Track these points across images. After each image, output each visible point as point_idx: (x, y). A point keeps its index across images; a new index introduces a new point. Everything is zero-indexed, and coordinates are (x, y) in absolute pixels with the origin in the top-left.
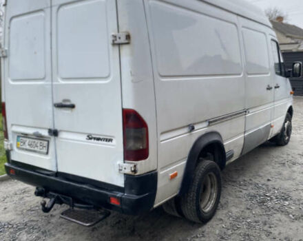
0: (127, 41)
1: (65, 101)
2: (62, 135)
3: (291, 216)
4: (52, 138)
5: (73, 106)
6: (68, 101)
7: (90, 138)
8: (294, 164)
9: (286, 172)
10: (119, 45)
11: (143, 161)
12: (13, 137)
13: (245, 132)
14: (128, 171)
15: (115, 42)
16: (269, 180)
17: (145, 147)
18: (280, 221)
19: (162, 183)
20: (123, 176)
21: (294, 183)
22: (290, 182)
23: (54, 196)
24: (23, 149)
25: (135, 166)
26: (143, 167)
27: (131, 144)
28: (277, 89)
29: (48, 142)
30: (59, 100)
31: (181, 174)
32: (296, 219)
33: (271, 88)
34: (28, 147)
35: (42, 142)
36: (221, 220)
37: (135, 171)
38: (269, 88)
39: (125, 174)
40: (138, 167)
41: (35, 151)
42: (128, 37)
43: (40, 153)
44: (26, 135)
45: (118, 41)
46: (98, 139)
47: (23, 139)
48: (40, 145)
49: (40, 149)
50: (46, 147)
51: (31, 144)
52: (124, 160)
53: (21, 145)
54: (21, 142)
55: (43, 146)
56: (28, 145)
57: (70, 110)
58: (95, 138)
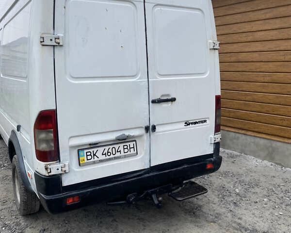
4: (146, 137)
5: (173, 100)
6: (168, 95)
7: (187, 124)
14: (219, 140)
15: (214, 47)
20: (213, 145)
27: (218, 121)
29: (136, 142)
30: (157, 96)
34: (104, 157)
35: (127, 144)
46: (195, 123)
47: (91, 150)
48: (124, 149)
49: (124, 153)
50: (134, 147)
51: (108, 152)
52: (215, 132)
53: (88, 160)
54: (87, 156)
55: (128, 148)
56: (103, 154)
57: (169, 104)
58: (192, 123)
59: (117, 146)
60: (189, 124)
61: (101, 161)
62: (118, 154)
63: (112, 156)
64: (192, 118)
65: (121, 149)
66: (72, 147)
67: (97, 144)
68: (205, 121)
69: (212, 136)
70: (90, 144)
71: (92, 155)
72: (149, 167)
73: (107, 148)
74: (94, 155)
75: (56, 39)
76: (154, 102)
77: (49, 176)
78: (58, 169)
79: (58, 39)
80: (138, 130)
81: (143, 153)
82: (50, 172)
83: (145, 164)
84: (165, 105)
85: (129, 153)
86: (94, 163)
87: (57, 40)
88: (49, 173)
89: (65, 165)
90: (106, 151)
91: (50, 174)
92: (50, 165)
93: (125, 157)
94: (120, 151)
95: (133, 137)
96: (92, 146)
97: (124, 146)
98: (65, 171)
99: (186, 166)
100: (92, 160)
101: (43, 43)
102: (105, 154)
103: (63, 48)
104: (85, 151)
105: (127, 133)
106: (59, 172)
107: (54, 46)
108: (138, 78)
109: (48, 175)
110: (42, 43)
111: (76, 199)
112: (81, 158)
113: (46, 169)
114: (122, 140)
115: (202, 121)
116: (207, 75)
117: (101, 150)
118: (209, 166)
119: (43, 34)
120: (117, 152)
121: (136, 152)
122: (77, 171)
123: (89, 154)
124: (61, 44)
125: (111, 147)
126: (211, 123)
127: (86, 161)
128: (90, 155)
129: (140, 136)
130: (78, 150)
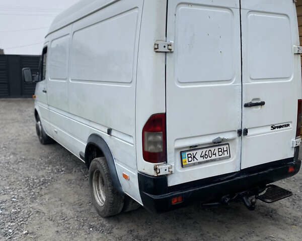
1: (254, 100)
4: (238, 140)
5: (262, 104)
6: (258, 99)
7: (273, 128)
12: (175, 156)
14: (299, 144)
20: (294, 149)
29: (228, 145)
34: (201, 160)
35: (222, 147)
46: (280, 127)
47: (191, 153)
48: (219, 152)
49: (219, 155)
50: (227, 151)
51: (205, 155)
52: (296, 136)
53: (189, 161)
54: (188, 157)
55: (223, 151)
56: (201, 157)
57: (259, 108)
58: (277, 127)
59: (212, 149)
60: (274, 128)
61: (200, 163)
62: (214, 157)
63: (209, 159)
64: (277, 122)
65: (216, 151)
66: (177, 149)
67: (196, 146)
68: (288, 125)
69: (294, 140)
70: (191, 147)
71: (192, 157)
72: (239, 170)
73: (204, 150)
74: (194, 157)
75: (168, 45)
76: (246, 106)
77: (158, 176)
78: (166, 170)
79: (171, 45)
80: (231, 133)
81: (235, 156)
82: (159, 173)
83: (237, 167)
84: (254, 109)
85: (223, 156)
86: (194, 164)
87: (170, 47)
88: (157, 173)
89: (171, 166)
90: (203, 154)
91: (159, 175)
92: (159, 165)
93: (220, 159)
94: (215, 154)
95: (227, 140)
96: (192, 148)
97: (218, 149)
98: (172, 172)
99: (272, 170)
100: (193, 162)
101: (158, 50)
102: (203, 157)
103: (173, 54)
104: (187, 153)
105: (222, 136)
106: (167, 172)
107: (166, 52)
108: (233, 82)
109: (156, 175)
110: (156, 50)
111: (180, 199)
112: (183, 160)
113: (156, 169)
114: (218, 143)
115: (286, 125)
116: (291, 79)
117: (199, 152)
118: (291, 170)
119: (157, 41)
120: (213, 154)
121: (229, 155)
122: (181, 172)
123: (189, 156)
124: (172, 50)
125: (208, 149)
126: (293, 127)
127: (187, 163)
128: (191, 157)
129: (233, 140)
130: (181, 153)
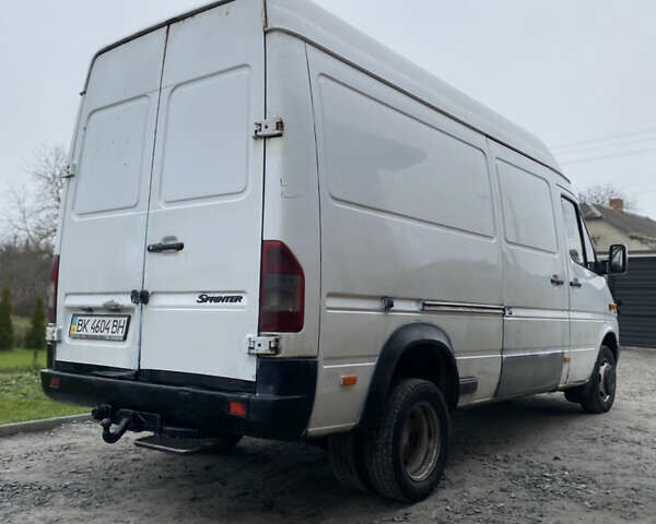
0: (277, 132)
1: (167, 239)
2: (155, 301)
3: (587, 503)
4: (137, 308)
5: (180, 247)
6: (174, 238)
7: (204, 298)
8: (615, 441)
9: (594, 450)
10: (266, 138)
11: (292, 334)
12: (65, 318)
13: (502, 351)
14: (264, 349)
15: (259, 133)
16: (556, 458)
17: (297, 309)
18: (564, 508)
19: (325, 388)
20: (254, 359)
21: (607, 466)
22: (601, 464)
23: (126, 415)
24: (81, 337)
25: (277, 340)
26: (291, 345)
27: (274, 303)
28: (576, 290)
29: (129, 318)
30: (157, 240)
31: (363, 384)
32: (596, 508)
33: (562, 283)
34: (90, 332)
35: (118, 319)
36: (446, 500)
37: (276, 349)
38: (556, 282)
39: (258, 355)
40: (283, 343)
41: (102, 338)
42: (280, 125)
43: (111, 339)
44: (89, 311)
45: (264, 132)
46: (217, 300)
47: (83, 318)
48: (113, 326)
49: (112, 332)
50: (123, 327)
51: (97, 326)
53: (77, 330)
54: (78, 324)
55: (118, 326)
56: (92, 327)
58: (211, 299)
59: (107, 320)
60: (204, 301)
61: (88, 338)
62: (105, 333)
63: (99, 334)
65: (111, 325)
66: (70, 308)
67: (92, 311)
68: (239, 299)
71: (83, 325)
72: (136, 368)
74: (85, 326)
76: (151, 249)
78: (50, 334)
81: (131, 340)
83: (132, 361)
85: (116, 334)
89: (54, 330)
90: (96, 324)
94: (108, 328)
97: (114, 321)
98: (54, 337)
100: (81, 332)
102: (94, 328)
104: (79, 318)
105: (116, 300)
106: (50, 337)
111: (57, 382)
112: (72, 327)
116: (247, 196)
117: (92, 321)
120: (105, 328)
121: (123, 334)
123: (80, 322)
124: (70, 174)
125: (102, 319)
127: (75, 332)
130: (74, 315)
